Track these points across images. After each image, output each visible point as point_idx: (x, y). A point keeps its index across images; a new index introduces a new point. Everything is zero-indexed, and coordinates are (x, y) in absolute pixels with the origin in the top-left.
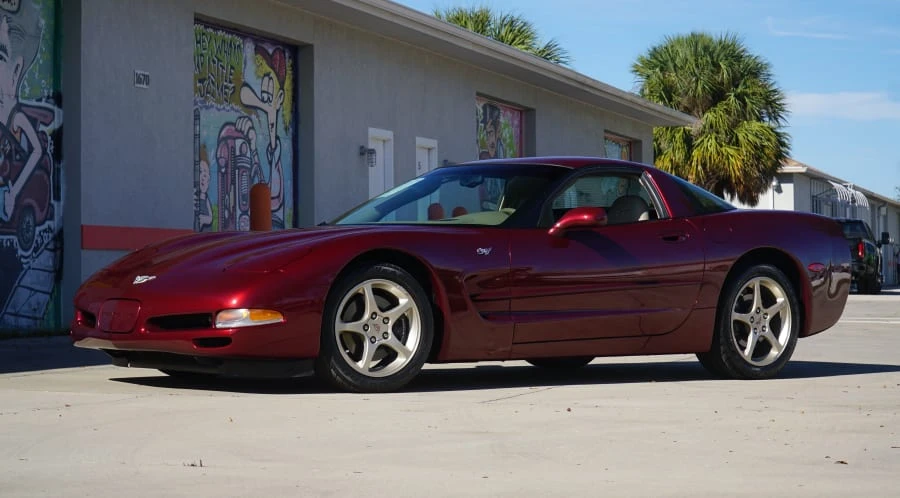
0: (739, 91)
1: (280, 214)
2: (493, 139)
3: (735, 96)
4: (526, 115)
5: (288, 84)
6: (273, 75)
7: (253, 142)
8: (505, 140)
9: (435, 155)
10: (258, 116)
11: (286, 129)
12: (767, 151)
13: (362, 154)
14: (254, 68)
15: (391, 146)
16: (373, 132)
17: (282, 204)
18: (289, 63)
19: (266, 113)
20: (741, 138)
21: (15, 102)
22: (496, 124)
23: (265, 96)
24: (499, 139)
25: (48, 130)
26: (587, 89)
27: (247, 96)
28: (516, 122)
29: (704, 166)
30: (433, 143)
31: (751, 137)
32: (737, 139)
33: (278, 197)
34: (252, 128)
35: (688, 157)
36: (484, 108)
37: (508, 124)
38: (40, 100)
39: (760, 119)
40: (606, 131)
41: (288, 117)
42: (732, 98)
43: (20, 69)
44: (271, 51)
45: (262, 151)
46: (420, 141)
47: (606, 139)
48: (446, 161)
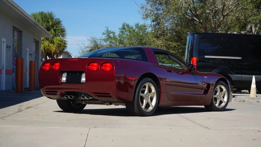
0: (54, 28)
2: (13, 40)
3: (53, 30)
8: (15, 40)
22: (14, 35)
28: (17, 35)
29: (44, 49)
30: (5, 40)
31: (57, 41)
32: (54, 42)
40: (34, 39)
42: (52, 30)
48: (7, 46)
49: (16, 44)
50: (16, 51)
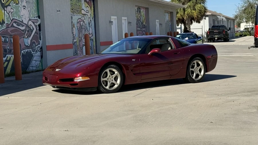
1: (92, 38)
2: (139, 15)
4: (147, 9)
5: (92, 8)
6: (89, 6)
7: (85, 22)
8: (142, 15)
9: (126, 20)
10: (86, 16)
11: (93, 18)
12: (202, 11)
13: (110, 22)
14: (84, 5)
15: (116, 20)
16: (112, 17)
17: (92, 35)
18: (92, 3)
19: (88, 15)
20: (196, 8)
21: (29, 19)
22: (140, 12)
23: (87, 11)
24: (141, 15)
25: (37, 24)
26: (160, 2)
27: (83, 12)
28: (145, 11)
29: (188, 15)
30: (126, 18)
31: (198, 8)
33: (92, 34)
34: (85, 19)
35: (184, 13)
36: (137, 9)
37: (143, 11)
38: (35, 18)
39: (200, 4)
40: (165, 11)
41: (93, 16)
43: (29, 11)
44: (88, 1)
45: (87, 24)
46: (123, 18)
47: (165, 12)
48: (129, 22)
49: (143, 18)
50: (144, 23)
